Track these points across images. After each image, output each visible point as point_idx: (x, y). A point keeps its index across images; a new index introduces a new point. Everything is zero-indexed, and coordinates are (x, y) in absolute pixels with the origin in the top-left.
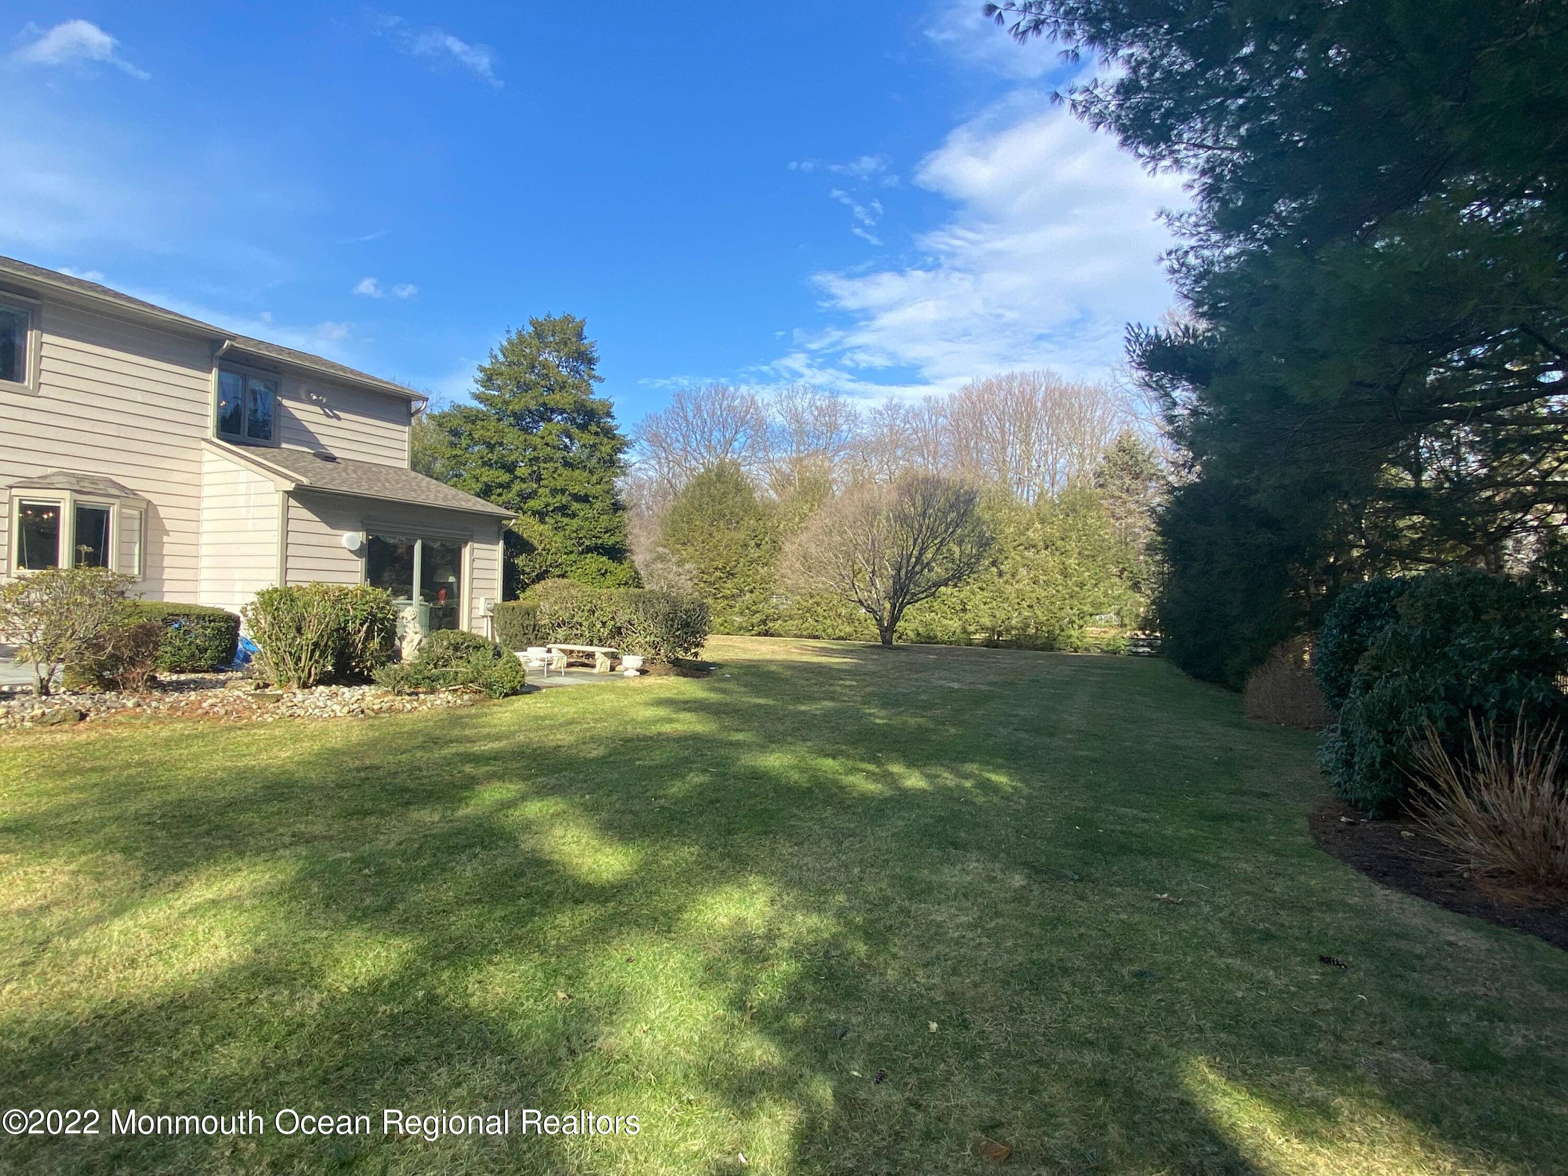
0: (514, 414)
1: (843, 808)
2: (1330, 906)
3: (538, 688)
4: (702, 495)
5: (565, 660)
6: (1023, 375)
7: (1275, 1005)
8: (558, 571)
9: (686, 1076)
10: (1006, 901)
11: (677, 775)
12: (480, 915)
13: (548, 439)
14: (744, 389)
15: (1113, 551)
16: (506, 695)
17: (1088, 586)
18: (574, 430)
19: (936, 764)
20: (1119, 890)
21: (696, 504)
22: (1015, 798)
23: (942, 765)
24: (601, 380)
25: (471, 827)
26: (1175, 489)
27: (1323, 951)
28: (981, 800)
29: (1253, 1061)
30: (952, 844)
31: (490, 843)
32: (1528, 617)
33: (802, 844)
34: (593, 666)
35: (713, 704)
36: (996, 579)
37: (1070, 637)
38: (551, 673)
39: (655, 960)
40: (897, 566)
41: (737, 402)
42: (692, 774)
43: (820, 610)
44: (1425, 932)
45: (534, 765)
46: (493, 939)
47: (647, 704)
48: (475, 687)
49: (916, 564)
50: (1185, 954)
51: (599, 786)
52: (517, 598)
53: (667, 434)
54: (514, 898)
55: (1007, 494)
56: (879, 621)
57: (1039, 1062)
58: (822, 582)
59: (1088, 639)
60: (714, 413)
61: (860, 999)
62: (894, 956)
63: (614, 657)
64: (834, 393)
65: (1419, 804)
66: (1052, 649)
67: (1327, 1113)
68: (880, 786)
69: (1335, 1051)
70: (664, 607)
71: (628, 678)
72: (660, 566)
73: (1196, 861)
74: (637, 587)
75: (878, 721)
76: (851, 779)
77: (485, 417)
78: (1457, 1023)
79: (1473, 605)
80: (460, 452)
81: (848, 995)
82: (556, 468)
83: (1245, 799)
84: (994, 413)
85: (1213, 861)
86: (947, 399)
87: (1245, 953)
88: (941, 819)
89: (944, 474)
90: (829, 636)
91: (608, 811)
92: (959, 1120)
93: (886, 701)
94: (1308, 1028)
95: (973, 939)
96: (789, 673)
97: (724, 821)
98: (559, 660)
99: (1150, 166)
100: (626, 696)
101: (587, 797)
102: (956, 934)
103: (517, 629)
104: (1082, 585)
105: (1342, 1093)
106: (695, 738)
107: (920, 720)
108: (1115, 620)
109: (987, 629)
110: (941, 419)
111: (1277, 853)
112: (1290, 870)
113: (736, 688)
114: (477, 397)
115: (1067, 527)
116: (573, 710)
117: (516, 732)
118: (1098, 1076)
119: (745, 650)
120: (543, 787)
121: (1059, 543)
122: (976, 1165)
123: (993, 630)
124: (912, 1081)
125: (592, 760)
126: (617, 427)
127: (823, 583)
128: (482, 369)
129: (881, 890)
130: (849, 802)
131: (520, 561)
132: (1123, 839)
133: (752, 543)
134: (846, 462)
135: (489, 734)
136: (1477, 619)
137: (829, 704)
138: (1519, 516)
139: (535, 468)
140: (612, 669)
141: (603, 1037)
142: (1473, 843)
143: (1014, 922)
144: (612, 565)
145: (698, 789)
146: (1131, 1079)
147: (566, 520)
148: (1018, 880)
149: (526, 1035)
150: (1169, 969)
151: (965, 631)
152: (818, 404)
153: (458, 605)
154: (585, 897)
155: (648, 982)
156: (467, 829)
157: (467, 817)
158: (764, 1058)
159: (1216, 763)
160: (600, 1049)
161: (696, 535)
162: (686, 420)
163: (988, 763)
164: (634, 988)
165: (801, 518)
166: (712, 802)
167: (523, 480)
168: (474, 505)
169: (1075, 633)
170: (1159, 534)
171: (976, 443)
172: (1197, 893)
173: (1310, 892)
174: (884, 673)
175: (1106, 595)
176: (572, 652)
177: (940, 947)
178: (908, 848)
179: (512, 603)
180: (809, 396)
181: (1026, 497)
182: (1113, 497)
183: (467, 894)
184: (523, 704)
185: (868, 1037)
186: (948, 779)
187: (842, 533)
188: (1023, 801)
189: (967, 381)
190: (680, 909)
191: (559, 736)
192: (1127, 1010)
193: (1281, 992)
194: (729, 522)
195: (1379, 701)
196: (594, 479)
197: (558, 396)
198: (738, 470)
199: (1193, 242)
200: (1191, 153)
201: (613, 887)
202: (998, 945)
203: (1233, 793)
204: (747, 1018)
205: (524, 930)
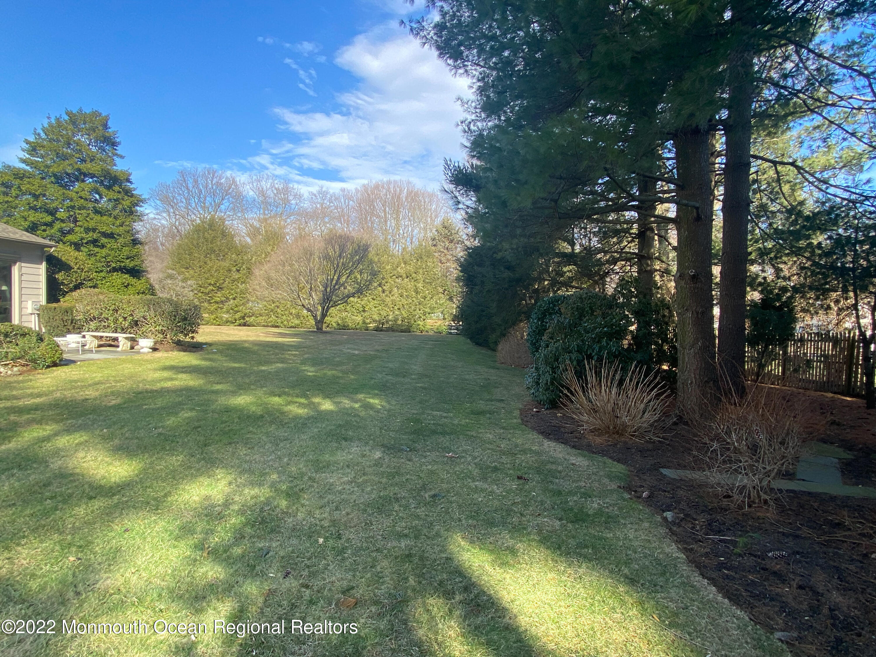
0: (55, 175)
1: (282, 425)
2: (524, 452)
3: (74, 362)
4: (199, 237)
5: (96, 342)
6: (395, 182)
7: (496, 503)
8: (90, 284)
9: (160, 595)
10: (370, 466)
11: (172, 413)
12: (13, 514)
13: (82, 194)
14: (228, 173)
15: (440, 280)
16: (48, 367)
17: (428, 298)
18: (102, 189)
19: (340, 396)
20: (428, 454)
21: (195, 242)
22: (382, 411)
23: (344, 396)
24: (122, 157)
25: (11, 457)
26: (469, 248)
27: (519, 473)
28: (363, 414)
29: (483, 532)
30: (344, 438)
31: (26, 466)
32: (612, 313)
33: (253, 448)
34: (118, 347)
35: (203, 368)
36: (381, 294)
37: (419, 325)
38: (84, 351)
39: (145, 528)
40: (325, 286)
41: (223, 181)
42: (183, 412)
43: (279, 311)
44: (563, 460)
45: (66, 412)
46: (22, 529)
47: (155, 370)
48: (23, 362)
49: (336, 284)
50: (457, 482)
51: (115, 423)
52: (58, 301)
53: (174, 197)
54: (41, 501)
55: (387, 247)
56: (315, 317)
57: (378, 550)
58: (278, 294)
59: (428, 326)
60: (207, 186)
61: (279, 532)
62: (303, 505)
63: (133, 340)
64: (287, 181)
65: (564, 401)
66: (410, 332)
67: (513, 551)
68: (306, 410)
69: (520, 521)
70: (168, 308)
71: (144, 353)
72: (169, 282)
73: (467, 435)
74: (151, 295)
75: (309, 374)
76: (290, 408)
77: (31, 176)
78: (572, 500)
79: (591, 308)
80: (11, 199)
81: (272, 531)
82: (89, 214)
83: (493, 403)
84: (380, 201)
85: (475, 435)
86: (354, 191)
87: (484, 478)
88: (340, 425)
89: (353, 234)
90: (285, 326)
91: (120, 439)
92: (330, 590)
93: (315, 362)
94: (509, 512)
95: (349, 489)
96: (256, 348)
97: (202, 438)
98: (91, 342)
99: (454, 71)
100: (140, 365)
101: (105, 430)
102: (340, 488)
103: (58, 322)
104: (425, 298)
105: (521, 541)
106: (188, 389)
107: (334, 372)
108: (441, 316)
109: (376, 321)
110: (351, 202)
111: (503, 428)
112: (509, 436)
113: (220, 358)
114: (24, 161)
115: (418, 266)
116: (100, 375)
117: (54, 391)
118: (407, 552)
119: (228, 335)
120: (72, 426)
121: (414, 275)
122: (336, 613)
123: (379, 321)
124: (305, 573)
125: (110, 407)
126: (135, 189)
127: (281, 294)
128: (27, 142)
129: (300, 469)
130: (286, 421)
131: (60, 276)
132: (433, 427)
133: (234, 269)
134: (294, 223)
135: (32, 393)
136: (592, 314)
137: (280, 365)
138: (611, 267)
139: (72, 213)
140: (132, 348)
141: (102, 581)
142: (585, 418)
143: (373, 477)
144: (133, 281)
145: (186, 421)
146: (423, 551)
147: (97, 250)
148: (378, 454)
149: (43, 588)
150: (448, 492)
151: (364, 322)
152: (277, 186)
153: (11, 305)
154: (97, 494)
155: (138, 541)
156: (8, 458)
157: (9, 450)
158: (215, 576)
159: (482, 386)
160: (99, 589)
161: (196, 263)
162: (188, 189)
163: (369, 394)
164: (128, 547)
165: (266, 255)
166: (196, 428)
167: (63, 221)
168: (21, 236)
169: (421, 323)
170: (461, 271)
171: (371, 218)
172: (465, 451)
173: (516, 446)
174: (316, 346)
175: (436, 303)
176: (102, 337)
177: (330, 496)
178: (318, 443)
179: (54, 305)
180: (271, 181)
181: (396, 249)
182: (440, 252)
183: (4, 501)
184: (61, 372)
185: (282, 553)
186: (346, 403)
187: (291, 265)
188: (386, 412)
189: (365, 182)
190: (166, 496)
191: (87, 393)
192: (426, 515)
193: (499, 496)
194: (218, 255)
195: (551, 353)
196: (118, 222)
197: (89, 165)
198: (224, 223)
199: (473, 117)
200: (473, 68)
201: (119, 486)
202: (363, 490)
203: (488, 400)
204: (205, 554)
205: (48, 520)
